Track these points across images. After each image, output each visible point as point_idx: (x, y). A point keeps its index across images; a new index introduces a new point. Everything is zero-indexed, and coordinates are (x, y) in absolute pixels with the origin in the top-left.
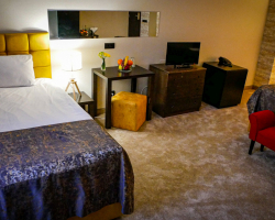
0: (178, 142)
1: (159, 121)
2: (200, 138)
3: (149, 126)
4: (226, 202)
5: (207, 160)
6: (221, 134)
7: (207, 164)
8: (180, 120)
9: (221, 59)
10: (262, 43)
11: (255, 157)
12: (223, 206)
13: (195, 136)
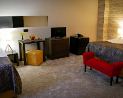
0: (54, 69)
1: (49, 62)
2: (65, 67)
3: (44, 64)
4: (67, 90)
5: (65, 75)
6: (75, 65)
7: (64, 76)
8: (59, 60)
9: (78, 34)
10: (98, 27)
11: (87, 73)
12: (65, 91)
13: (63, 66)
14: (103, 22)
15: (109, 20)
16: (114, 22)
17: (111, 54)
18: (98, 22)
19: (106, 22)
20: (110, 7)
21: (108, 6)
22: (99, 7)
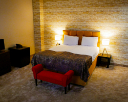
14: (40, 30)
15: (45, 27)
16: (50, 29)
17: (59, 64)
18: (34, 29)
19: (42, 29)
20: (45, 15)
21: (43, 14)
22: (33, 15)
